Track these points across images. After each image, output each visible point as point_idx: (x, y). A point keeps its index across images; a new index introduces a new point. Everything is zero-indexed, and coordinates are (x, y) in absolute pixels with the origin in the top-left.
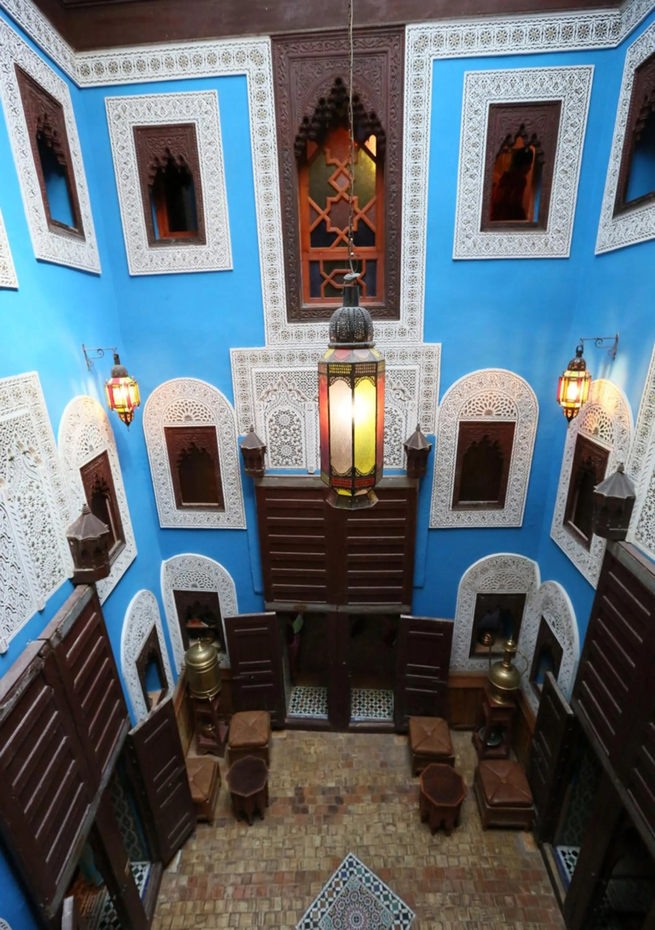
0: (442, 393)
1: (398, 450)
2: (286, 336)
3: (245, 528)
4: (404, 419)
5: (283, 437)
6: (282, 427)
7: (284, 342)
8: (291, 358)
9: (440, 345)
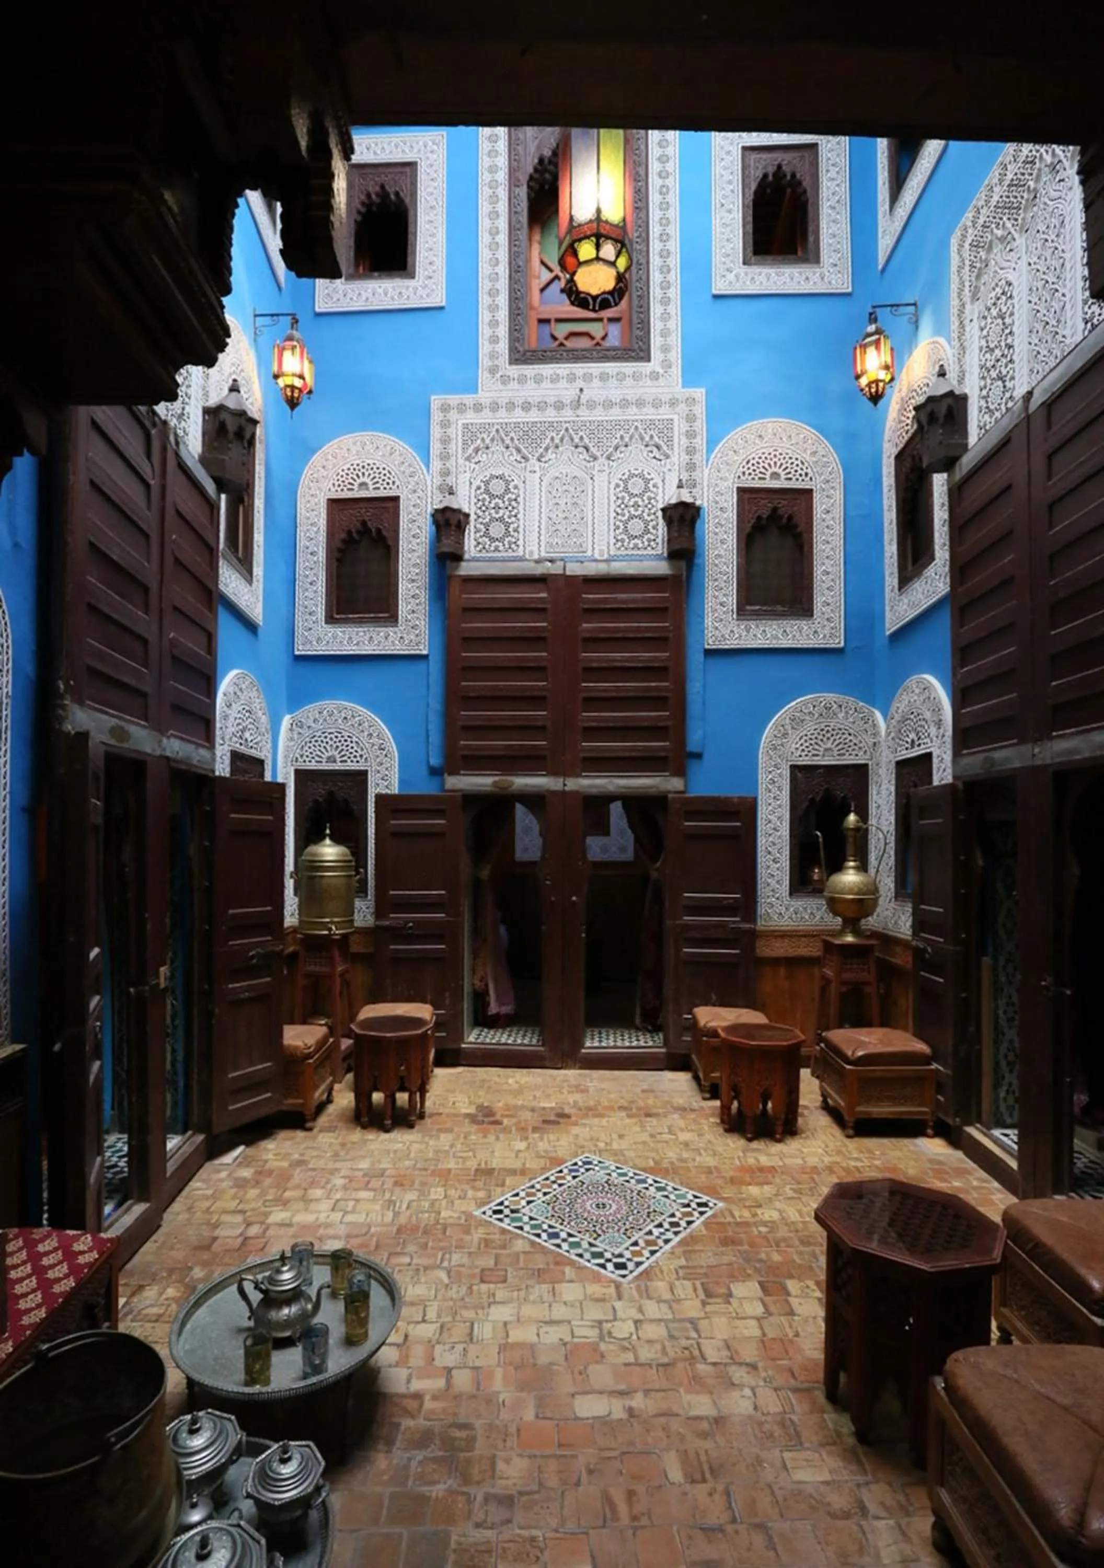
0: (709, 451)
1: (654, 528)
2: (505, 380)
3: (425, 652)
4: (660, 485)
5: (493, 511)
6: (492, 496)
7: (502, 387)
8: (511, 406)
9: (703, 390)
